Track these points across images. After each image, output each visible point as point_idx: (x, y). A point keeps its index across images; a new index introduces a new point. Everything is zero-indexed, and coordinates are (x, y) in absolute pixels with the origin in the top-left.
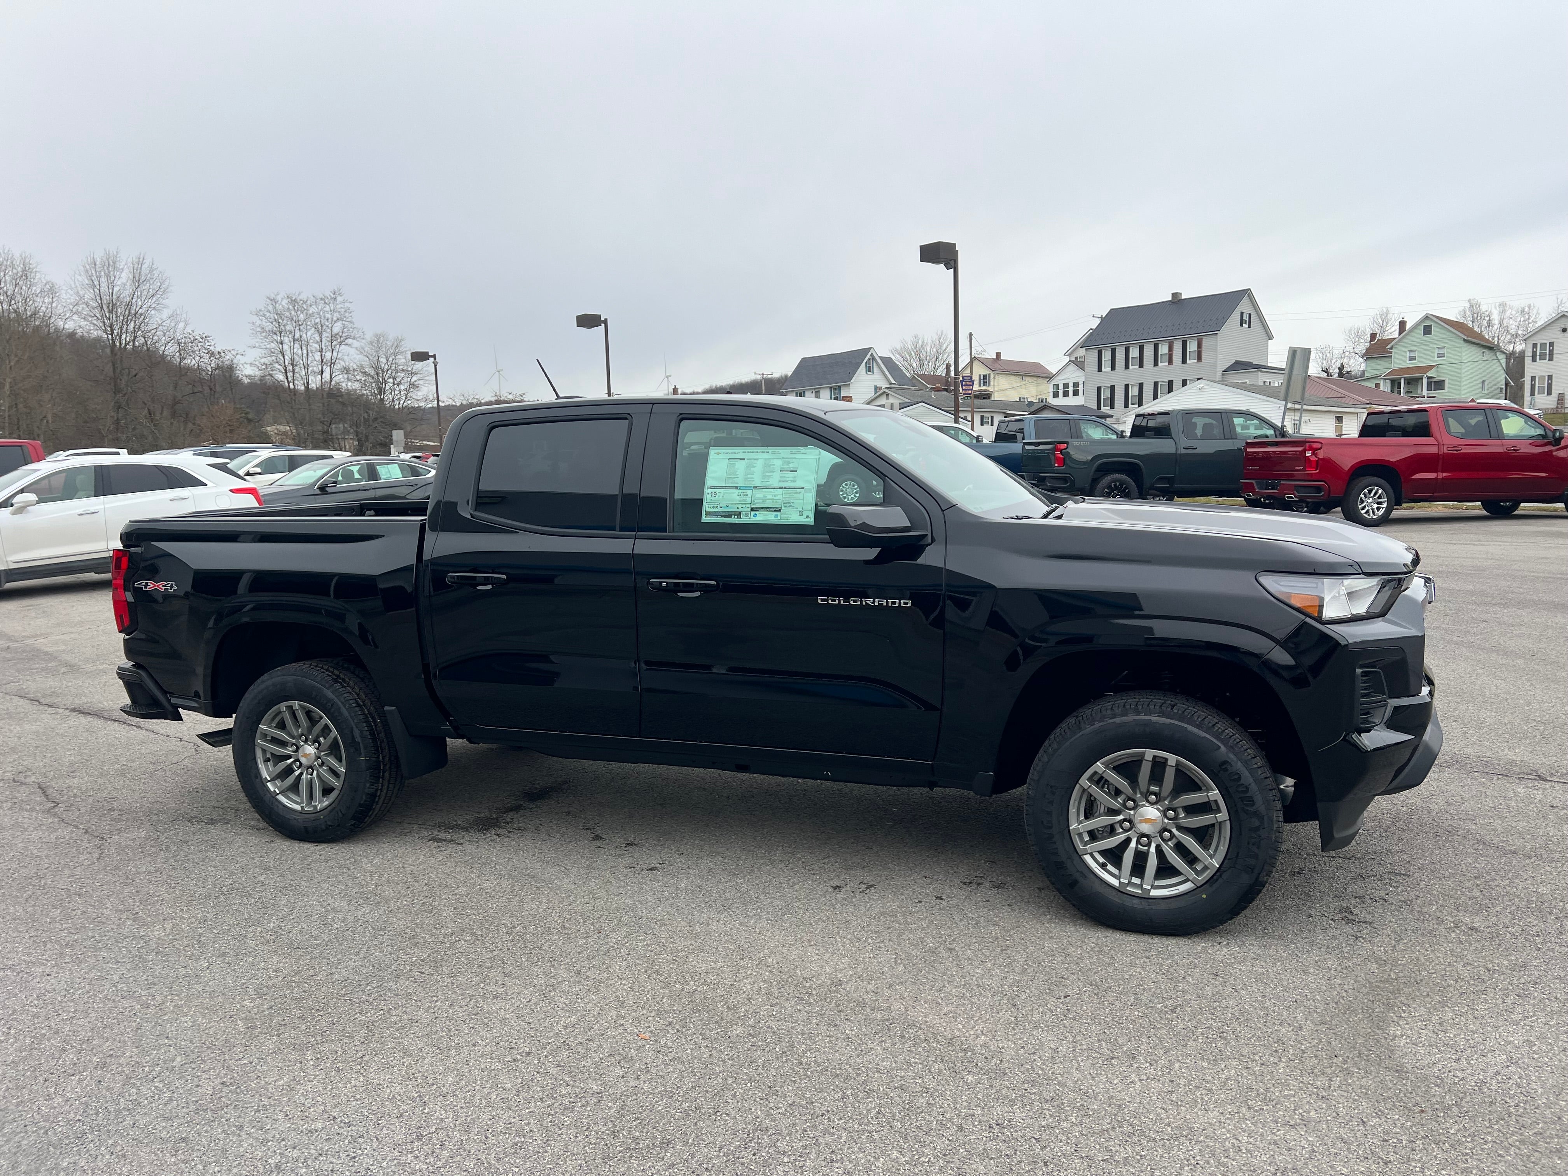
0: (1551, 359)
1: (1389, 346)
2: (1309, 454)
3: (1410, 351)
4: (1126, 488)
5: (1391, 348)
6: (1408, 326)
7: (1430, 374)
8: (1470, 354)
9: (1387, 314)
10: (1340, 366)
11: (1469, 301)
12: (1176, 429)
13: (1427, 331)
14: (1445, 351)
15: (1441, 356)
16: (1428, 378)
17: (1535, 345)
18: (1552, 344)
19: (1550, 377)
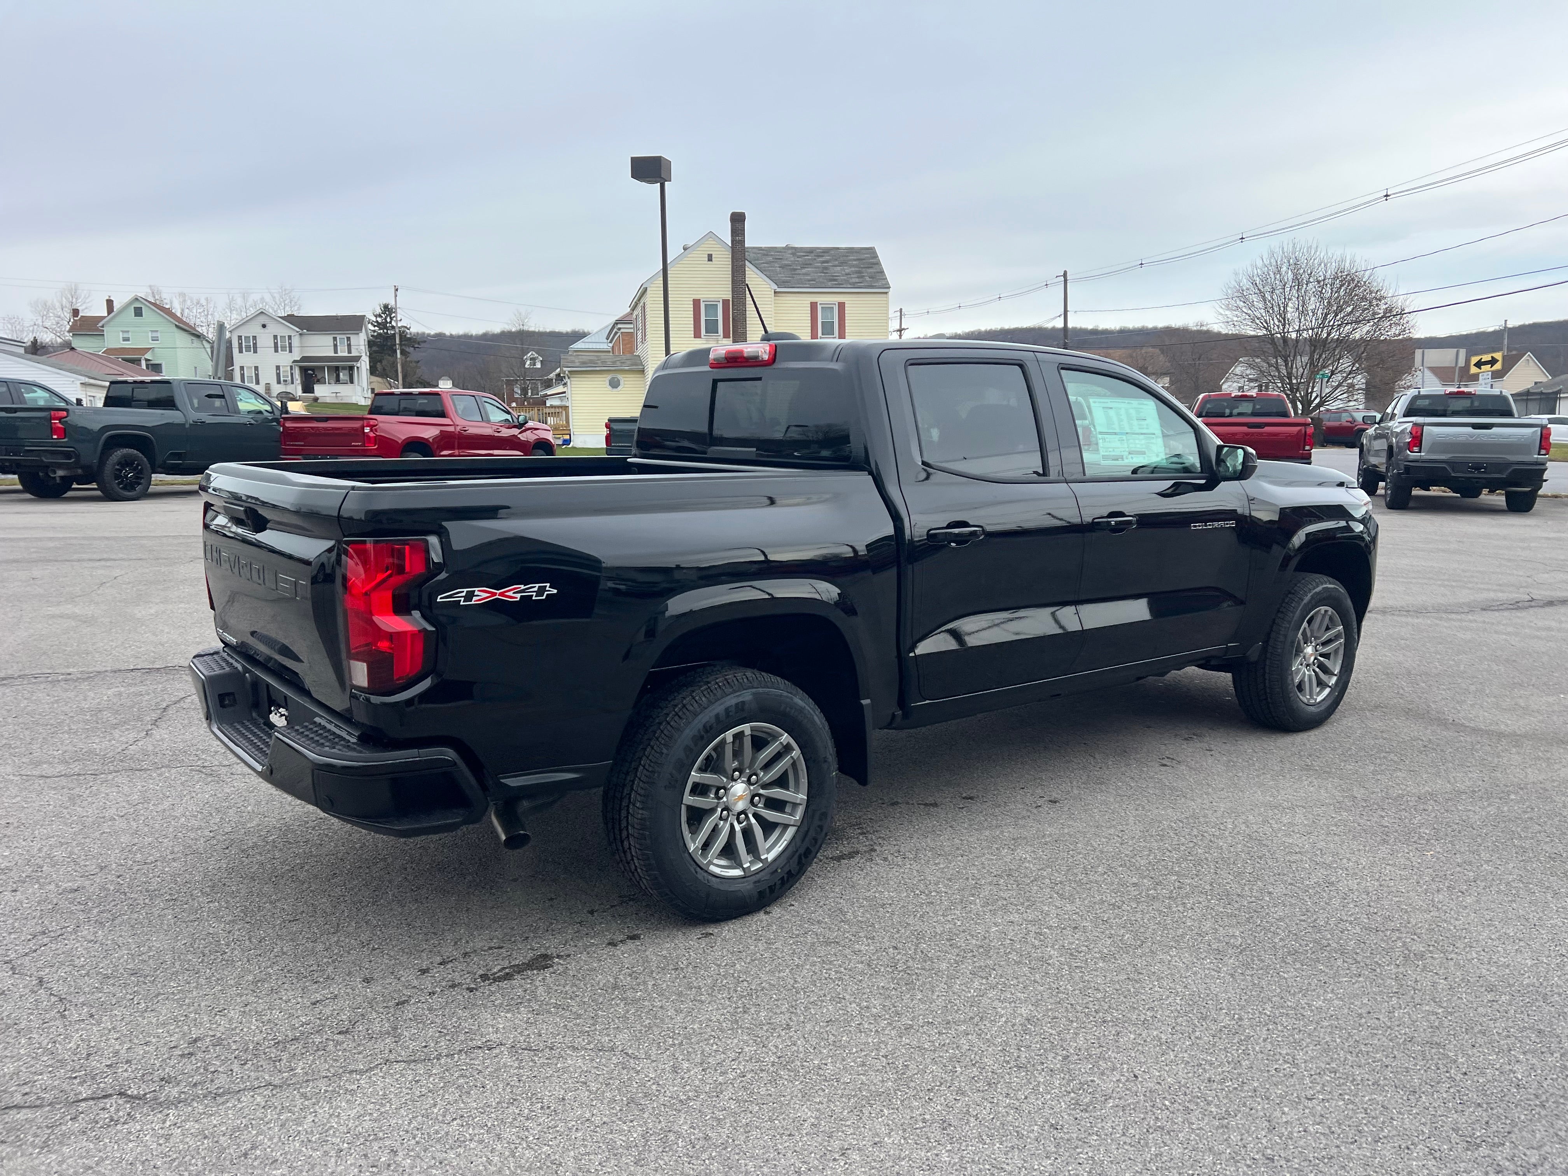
0: (255, 352)
1: (100, 324)
2: (367, 430)
3: (123, 332)
4: (138, 465)
5: (103, 326)
6: (117, 306)
7: (148, 356)
8: (182, 340)
9: (76, 290)
10: (32, 339)
11: (150, 286)
12: (181, 398)
13: (138, 312)
14: (158, 335)
15: (155, 339)
16: (147, 360)
17: (240, 337)
18: (255, 338)
19: (256, 368)
